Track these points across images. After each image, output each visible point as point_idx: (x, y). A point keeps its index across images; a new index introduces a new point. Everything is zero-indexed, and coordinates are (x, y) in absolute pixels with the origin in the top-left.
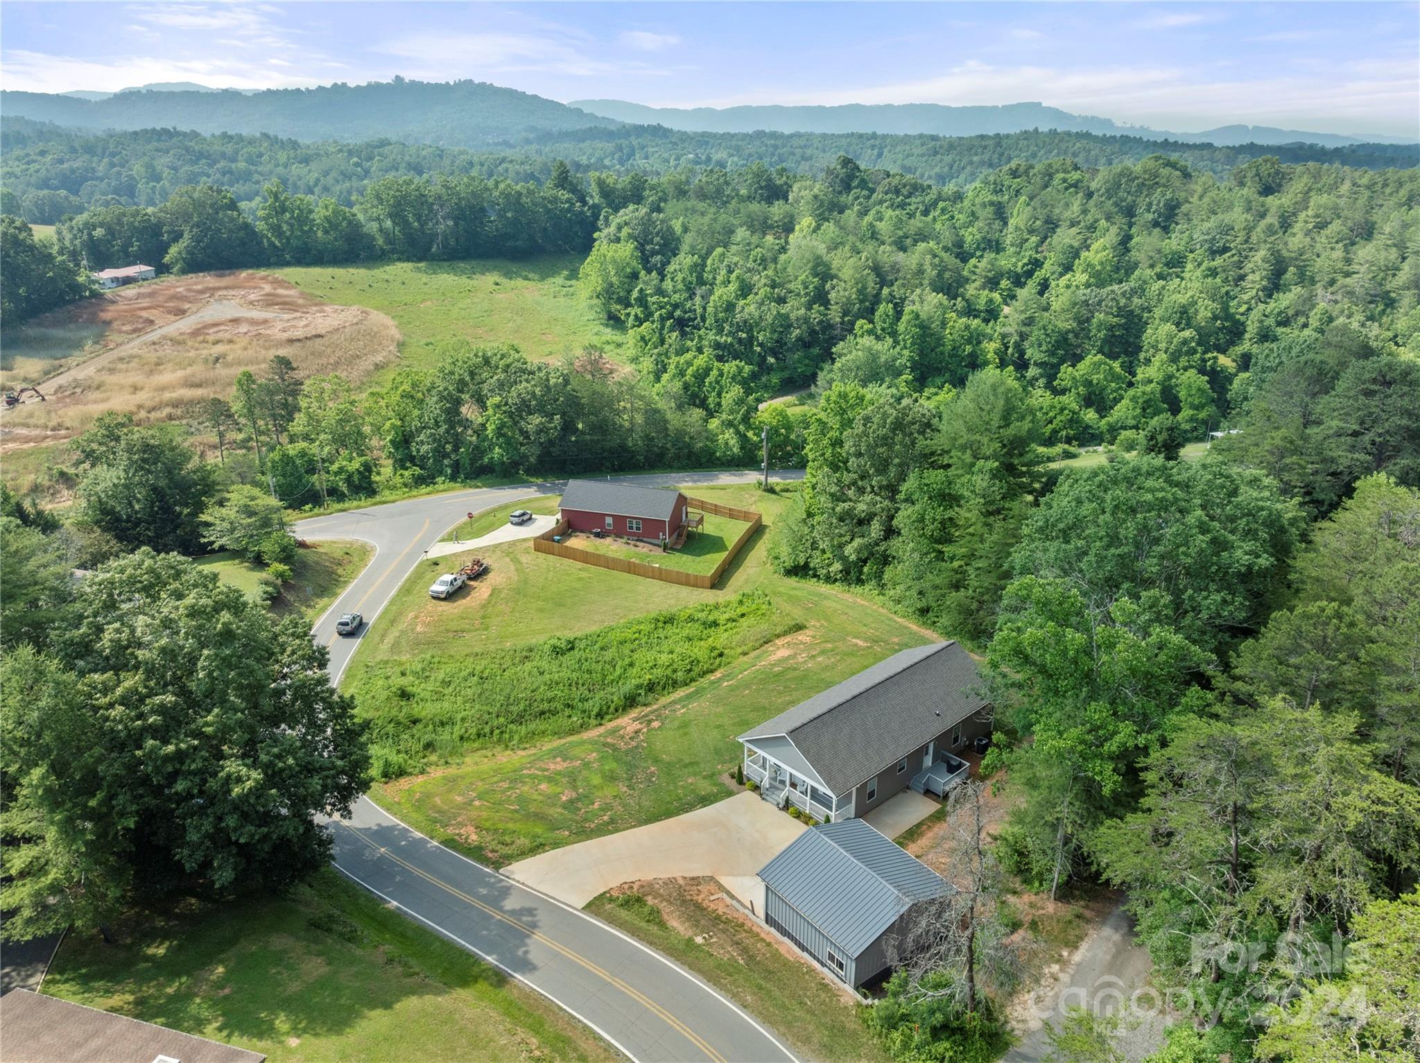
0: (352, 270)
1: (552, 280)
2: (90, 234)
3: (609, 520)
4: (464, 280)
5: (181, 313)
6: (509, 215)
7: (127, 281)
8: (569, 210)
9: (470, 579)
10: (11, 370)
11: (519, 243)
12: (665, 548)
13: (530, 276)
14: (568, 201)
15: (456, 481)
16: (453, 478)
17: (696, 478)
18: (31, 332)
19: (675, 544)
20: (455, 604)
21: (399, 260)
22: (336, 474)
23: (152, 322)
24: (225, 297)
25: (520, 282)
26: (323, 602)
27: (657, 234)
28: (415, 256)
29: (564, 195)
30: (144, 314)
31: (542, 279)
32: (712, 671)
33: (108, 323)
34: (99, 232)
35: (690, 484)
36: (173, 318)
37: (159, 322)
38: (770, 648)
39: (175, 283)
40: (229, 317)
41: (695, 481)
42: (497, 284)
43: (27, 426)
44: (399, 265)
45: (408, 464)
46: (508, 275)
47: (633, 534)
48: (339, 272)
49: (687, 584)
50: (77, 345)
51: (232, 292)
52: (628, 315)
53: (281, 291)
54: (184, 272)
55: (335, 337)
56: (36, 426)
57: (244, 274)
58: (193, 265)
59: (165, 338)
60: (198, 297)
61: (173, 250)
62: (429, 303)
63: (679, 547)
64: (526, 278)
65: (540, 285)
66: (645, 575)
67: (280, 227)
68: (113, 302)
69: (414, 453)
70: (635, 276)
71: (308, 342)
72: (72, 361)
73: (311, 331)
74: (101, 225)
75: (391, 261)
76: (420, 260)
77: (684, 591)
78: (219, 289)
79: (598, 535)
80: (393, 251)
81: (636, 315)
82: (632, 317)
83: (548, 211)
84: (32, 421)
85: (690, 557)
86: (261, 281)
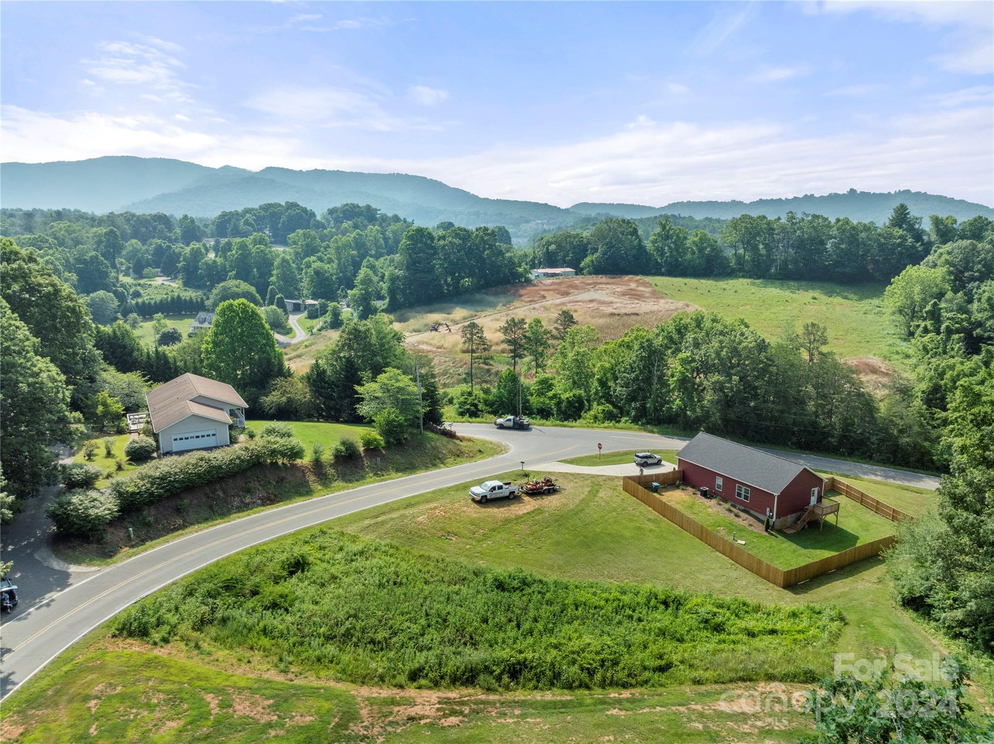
0: (703, 281)
1: (870, 301)
2: (547, 248)
3: (719, 481)
4: (787, 294)
5: (567, 294)
6: (843, 246)
7: (553, 275)
8: (900, 245)
9: (527, 494)
10: (449, 314)
11: (848, 270)
12: (768, 527)
13: (851, 296)
14: (900, 237)
15: (637, 424)
16: (635, 420)
17: (892, 474)
18: (478, 296)
19: (790, 527)
20: (483, 510)
21: (744, 277)
22: (551, 398)
23: (544, 297)
24: (602, 289)
25: (838, 300)
26: (394, 475)
27: (979, 262)
28: (756, 275)
29: (898, 232)
30: (542, 293)
31: (861, 299)
32: (625, 686)
33: (521, 296)
34: (553, 247)
35: (879, 478)
36: (559, 296)
37: (548, 298)
38: (738, 689)
39: (578, 280)
40: (590, 298)
41: (887, 477)
42: (815, 298)
43: (427, 343)
44: (741, 280)
45: (603, 401)
46: (830, 294)
47: (742, 503)
48: (692, 282)
49: (758, 573)
50: (493, 305)
51: (608, 286)
52: (918, 326)
53: (642, 289)
54: (590, 273)
55: (648, 316)
56: (431, 345)
57: (627, 278)
58: (599, 270)
59: (542, 307)
60: (583, 288)
61: (588, 260)
62: (748, 307)
63: (792, 531)
64: (846, 298)
65: (856, 304)
66: (715, 547)
67: (663, 249)
68: (535, 286)
69: (612, 393)
70: (940, 295)
71: (625, 317)
72: (483, 314)
73: (634, 311)
74: (555, 243)
75: (737, 277)
76: (759, 278)
77: (748, 578)
78: (600, 283)
79: (705, 494)
80: (740, 270)
81: (926, 327)
82: (921, 329)
83: (881, 245)
84: (432, 342)
85: (794, 546)
86: (632, 282)
